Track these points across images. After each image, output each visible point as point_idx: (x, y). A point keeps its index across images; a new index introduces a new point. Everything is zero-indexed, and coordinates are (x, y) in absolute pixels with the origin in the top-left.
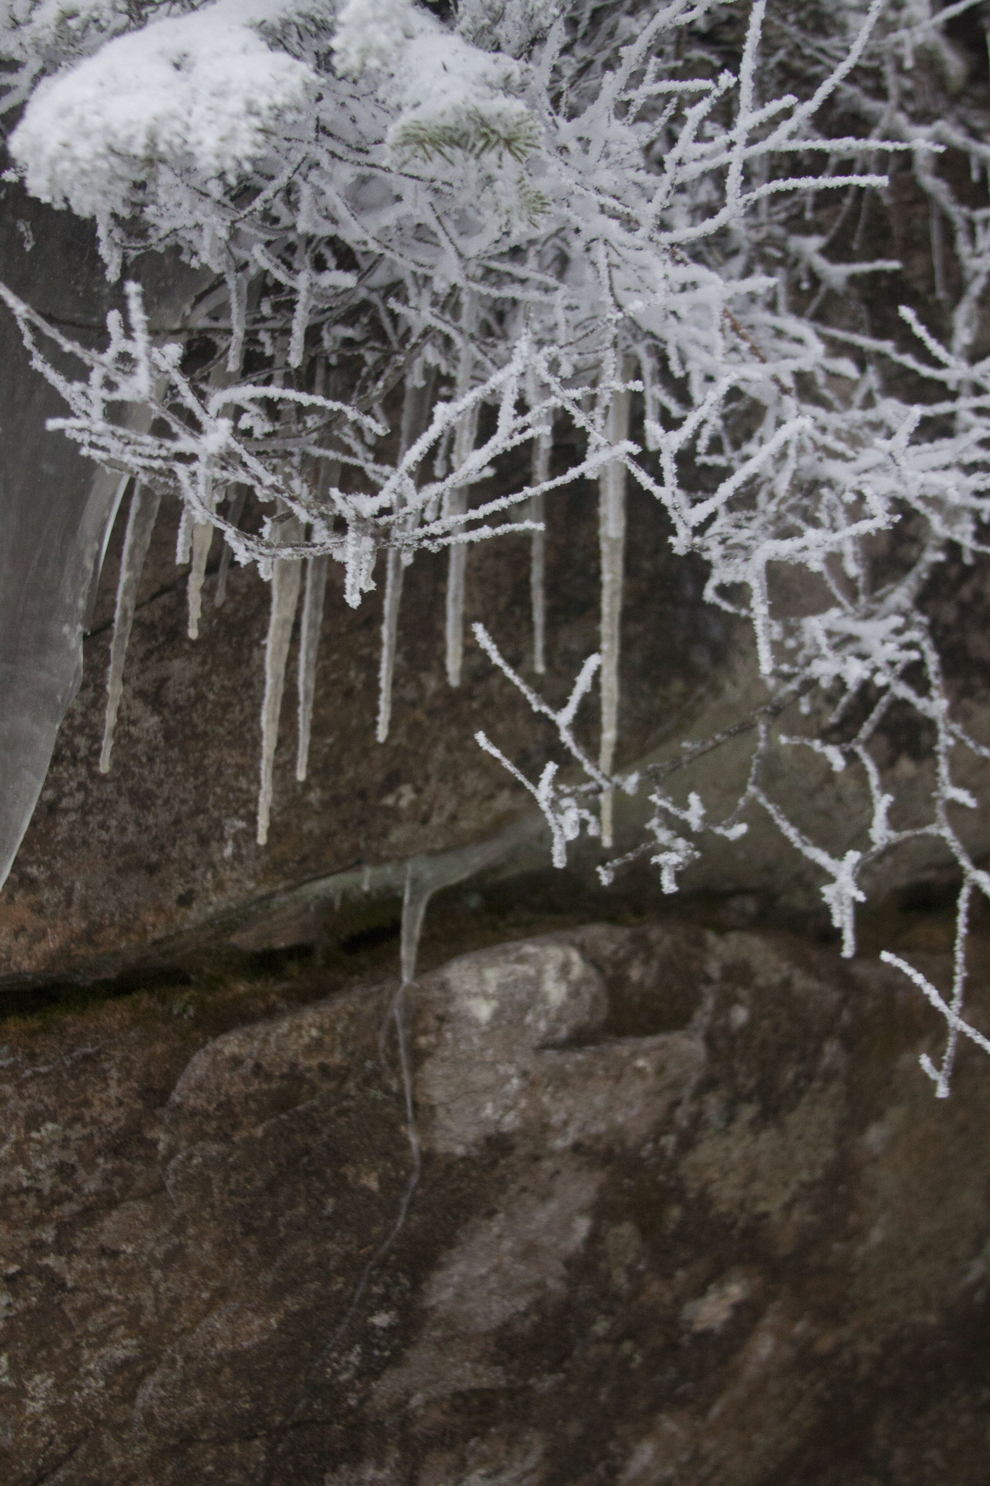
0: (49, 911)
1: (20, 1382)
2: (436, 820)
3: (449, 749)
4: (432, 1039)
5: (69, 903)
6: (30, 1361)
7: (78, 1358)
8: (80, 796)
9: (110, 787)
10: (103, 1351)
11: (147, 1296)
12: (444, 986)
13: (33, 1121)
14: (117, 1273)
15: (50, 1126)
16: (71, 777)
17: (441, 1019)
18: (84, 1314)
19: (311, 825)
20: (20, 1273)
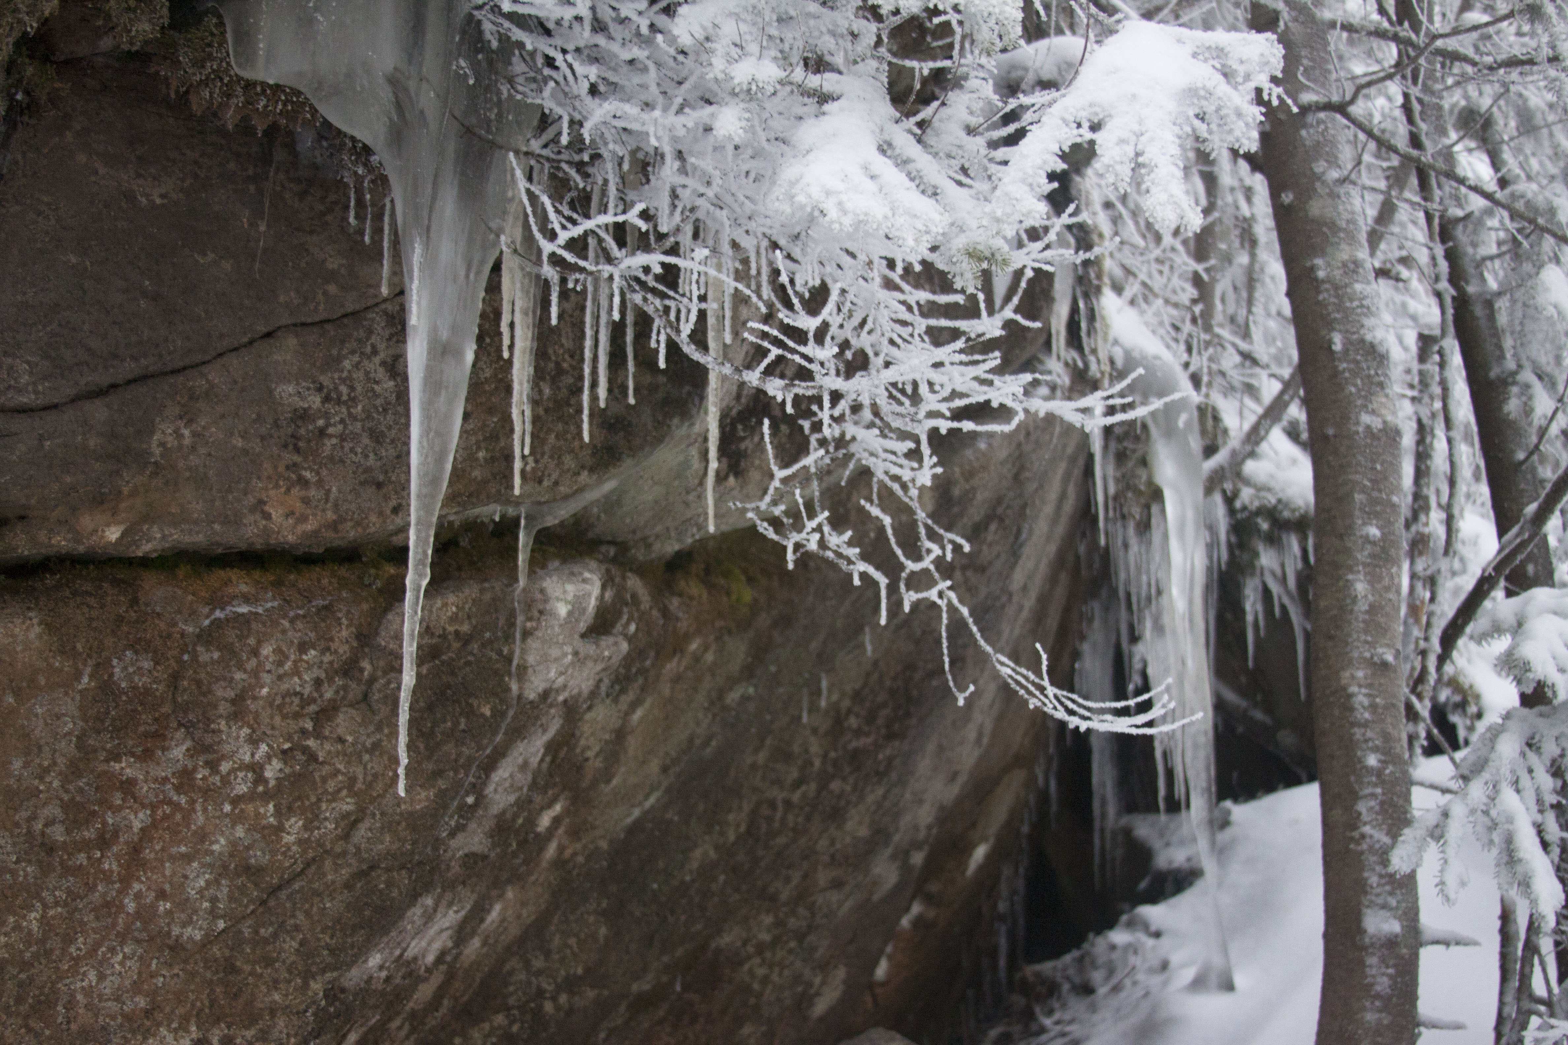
0: (314, 504)
1: (280, 822)
2: (546, 483)
3: (557, 437)
4: (534, 624)
5: (327, 501)
6: (290, 809)
7: (319, 808)
8: (340, 427)
9: (359, 425)
10: (334, 805)
11: (359, 771)
12: (542, 591)
13: (303, 648)
14: (345, 755)
15: (313, 652)
16: (336, 413)
17: (541, 612)
18: (324, 780)
19: (477, 473)
20: (291, 749)
